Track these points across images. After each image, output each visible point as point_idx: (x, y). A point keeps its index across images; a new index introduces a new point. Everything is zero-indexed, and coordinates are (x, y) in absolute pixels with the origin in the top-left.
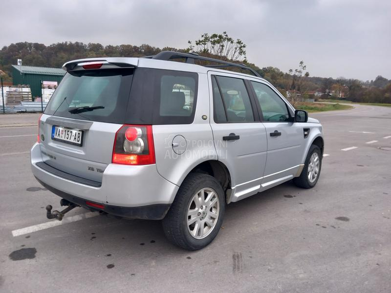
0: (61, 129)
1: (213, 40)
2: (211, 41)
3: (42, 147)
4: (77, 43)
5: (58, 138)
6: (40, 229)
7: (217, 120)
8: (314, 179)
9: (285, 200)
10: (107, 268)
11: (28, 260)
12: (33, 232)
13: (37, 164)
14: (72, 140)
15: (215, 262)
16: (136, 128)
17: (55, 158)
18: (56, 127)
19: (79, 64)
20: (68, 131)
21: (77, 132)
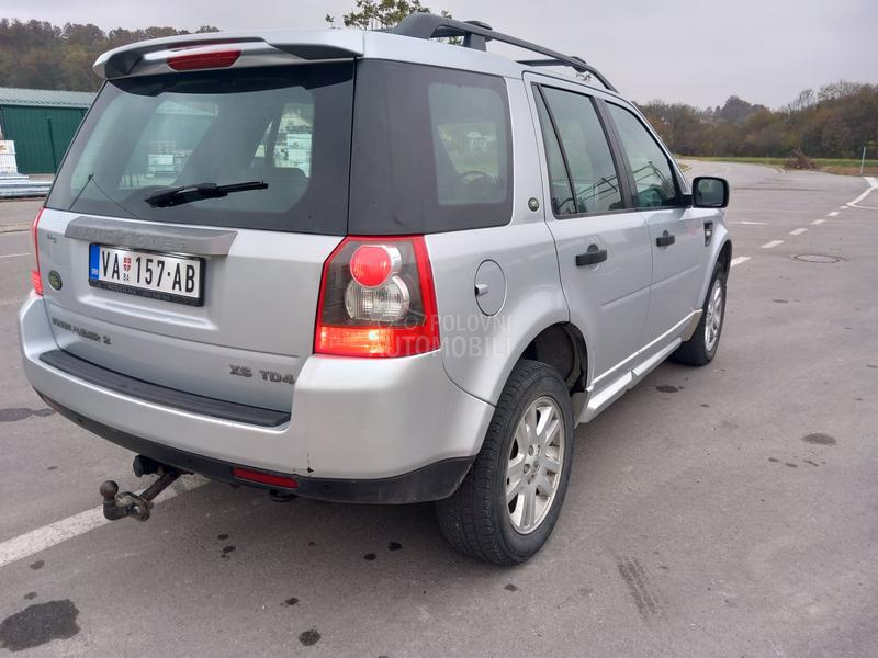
0: (122, 254)
1: (384, 13)
2: (381, 17)
3: (53, 308)
4: (34, 23)
5: (115, 280)
6: (65, 537)
7: (558, 211)
8: (713, 341)
9: (666, 399)
10: (301, 644)
11: (60, 641)
12: (48, 549)
13: (44, 357)
14: (167, 286)
15: (585, 592)
16: (384, 247)
17: (107, 341)
18: (102, 249)
19: (149, 57)
20: (149, 261)
21: (184, 264)
